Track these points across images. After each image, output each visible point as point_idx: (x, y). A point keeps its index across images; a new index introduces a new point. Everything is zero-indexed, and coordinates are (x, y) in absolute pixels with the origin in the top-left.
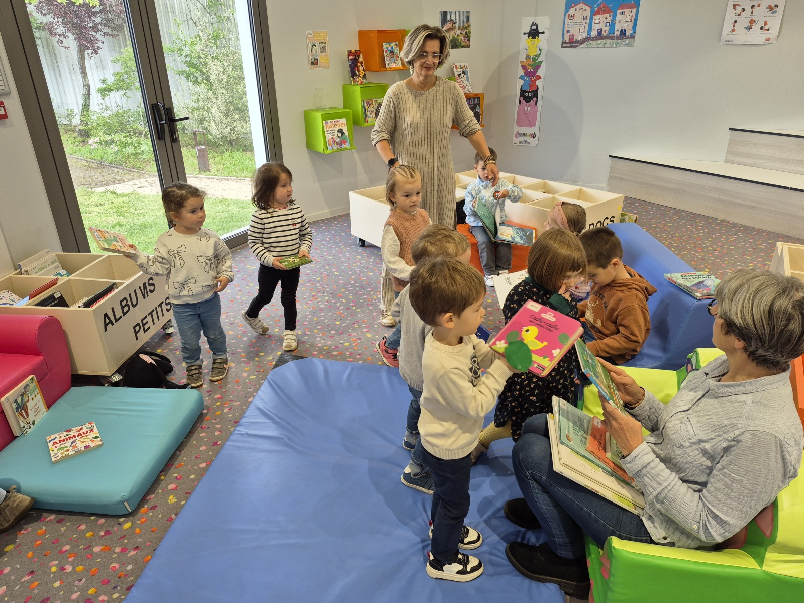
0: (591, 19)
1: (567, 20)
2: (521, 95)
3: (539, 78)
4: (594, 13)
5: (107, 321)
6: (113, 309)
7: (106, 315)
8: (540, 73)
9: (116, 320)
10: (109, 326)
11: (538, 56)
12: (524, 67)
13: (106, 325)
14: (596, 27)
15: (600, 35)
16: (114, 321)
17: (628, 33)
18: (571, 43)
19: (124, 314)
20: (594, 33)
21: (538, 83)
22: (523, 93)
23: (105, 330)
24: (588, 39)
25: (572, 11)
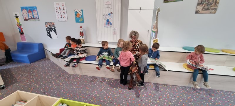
0: (28, 14)
1: (23, 14)
2: (20, 33)
3: (22, 29)
4: (28, 12)
8: (22, 27)
11: (20, 23)
12: (18, 26)
14: (30, 16)
15: (31, 18)
17: (38, 17)
18: (26, 20)
20: (30, 17)
21: (22, 30)
22: (20, 32)
24: (29, 19)
25: (23, 11)
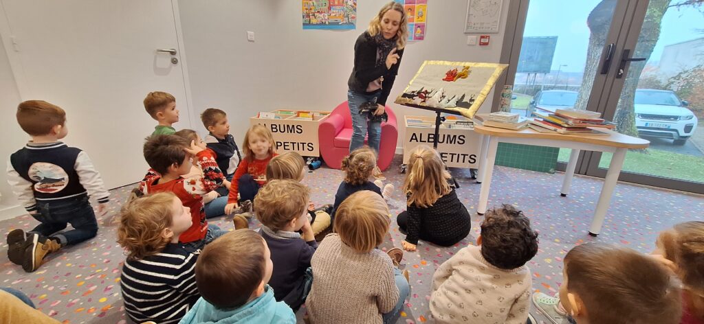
5: (414, 137)
6: (421, 134)
7: (414, 134)
9: (421, 141)
10: (414, 141)
13: (412, 139)
16: (419, 140)
19: (428, 141)
23: (411, 141)
